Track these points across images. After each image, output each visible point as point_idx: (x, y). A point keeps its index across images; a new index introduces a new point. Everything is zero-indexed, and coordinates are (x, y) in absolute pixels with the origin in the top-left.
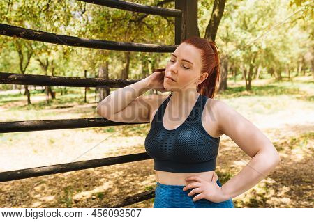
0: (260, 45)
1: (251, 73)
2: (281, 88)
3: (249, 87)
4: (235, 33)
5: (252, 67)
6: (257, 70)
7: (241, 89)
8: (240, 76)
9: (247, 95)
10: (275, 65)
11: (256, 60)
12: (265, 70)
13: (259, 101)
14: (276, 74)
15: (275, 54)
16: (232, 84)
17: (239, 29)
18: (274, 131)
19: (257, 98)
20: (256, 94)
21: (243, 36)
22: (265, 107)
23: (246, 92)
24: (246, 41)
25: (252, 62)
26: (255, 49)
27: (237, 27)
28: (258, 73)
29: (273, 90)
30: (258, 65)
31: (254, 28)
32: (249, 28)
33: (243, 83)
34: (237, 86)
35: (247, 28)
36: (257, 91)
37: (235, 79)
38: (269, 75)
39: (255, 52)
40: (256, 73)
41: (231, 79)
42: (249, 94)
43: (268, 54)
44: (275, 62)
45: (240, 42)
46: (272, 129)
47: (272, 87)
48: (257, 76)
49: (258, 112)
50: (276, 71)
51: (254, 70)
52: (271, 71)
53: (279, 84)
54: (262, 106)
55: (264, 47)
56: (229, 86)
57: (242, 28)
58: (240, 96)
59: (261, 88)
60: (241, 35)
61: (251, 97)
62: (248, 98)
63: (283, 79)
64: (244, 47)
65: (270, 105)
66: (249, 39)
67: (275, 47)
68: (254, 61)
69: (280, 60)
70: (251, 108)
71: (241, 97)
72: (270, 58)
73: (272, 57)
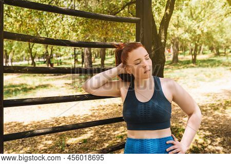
0: (203, 29)
1: (196, 50)
2: (219, 61)
3: (194, 61)
4: (184, 21)
5: (196, 46)
6: (201, 47)
7: (188, 62)
8: (188, 52)
9: (193, 67)
10: (214, 44)
11: (200, 40)
12: (207, 48)
13: (202, 71)
14: (215, 51)
15: (214, 37)
16: (182, 58)
17: (187, 18)
18: (212, 94)
19: (200, 69)
20: (200, 66)
21: (190, 23)
22: (206, 76)
23: (192, 65)
25: (197, 42)
26: (199, 32)
27: (185, 16)
28: (202, 50)
29: (212, 63)
30: (201, 44)
31: (198, 17)
32: (194, 17)
33: (190, 58)
34: (186, 60)
35: (193, 17)
36: (201, 64)
37: (184, 55)
38: (210, 51)
39: (199, 35)
40: (200, 50)
41: (181, 54)
42: (195, 66)
43: (209, 36)
44: (215, 42)
45: (187, 27)
46: (211, 93)
47: (212, 60)
48: (201, 52)
49: (201, 80)
50: (216, 49)
51: (198, 48)
52: (211, 49)
53: (217, 58)
54: (204, 76)
55: (205, 31)
56: (180, 60)
57: (189, 17)
58: (187, 67)
59: (204, 61)
60: (189, 22)
61: (196, 69)
62: (193, 69)
63: (220, 54)
64: (191, 31)
65: (210, 75)
67: (214, 31)
69: (218, 41)
70: (195, 77)
71: (189, 68)
72: (210, 39)
73: (212, 38)
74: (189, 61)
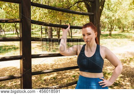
1: (111, 28)
2: (124, 35)
3: (110, 35)
4: (105, 12)
5: (111, 26)
6: (113, 27)
8: (106, 29)
10: (121, 25)
12: (117, 27)
13: (115, 41)
15: (122, 21)
16: (103, 33)
17: (107, 10)
18: (122, 54)
20: (114, 38)
21: (108, 13)
22: (118, 44)
23: (109, 37)
24: (109, 15)
25: (112, 24)
26: (113, 18)
29: (120, 36)
31: (113, 9)
32: (111, 10)
34: (105, 34)
36: (114, 37)
37: (104, 31)
38: (119, 29)
39: (113, 20)
40: (113, 28)
41: (102, 30)
42: (111, 37)
44: (122, 24)
45: (107, 15)
46: (121, 54)
47: (121, 35)
48: (114, 30)
49: (115, 46)
50: (122, 28)
52: (120, 28)
53: (123, 34)
55: (117, 18)
56: (102, 34)
58: (106, 38)
59: (116, 35)
61: (112, 39)
62: (110, 39)
63: (125, 31)
64: (108, 18)
65: (120, 43)
66: (111, 14)
67: (122, 18)
68: (113, 24)
69: (124, 23)
70: (112, 44)
71: (107, 39)
73: (120, 22)
74: (107, 34)
